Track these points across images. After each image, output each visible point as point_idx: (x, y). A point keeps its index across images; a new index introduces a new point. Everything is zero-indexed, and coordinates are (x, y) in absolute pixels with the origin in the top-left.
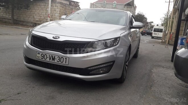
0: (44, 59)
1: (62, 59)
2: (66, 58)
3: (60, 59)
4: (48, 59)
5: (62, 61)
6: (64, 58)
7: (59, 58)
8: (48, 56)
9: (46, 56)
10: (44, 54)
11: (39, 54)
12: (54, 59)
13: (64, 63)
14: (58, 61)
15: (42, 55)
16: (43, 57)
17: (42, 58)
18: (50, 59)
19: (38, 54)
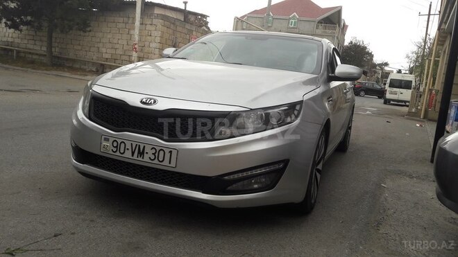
0: (118, 153)
1: (162, 153)
2: (171, 152)
3: (157, 155)
4: (128, 154)
5: (161, 159)
6: (167, 151)
7: (154, 151)
8: (128, 146)
9: (123, 145)
10: (119, 141)
11: (107, 140)
12: (141, 153)
13: (166, 162)
14: (153, 157)
15: (115, 144)
16: (117, 147)
17: (115, 150)
19: (105, 140)
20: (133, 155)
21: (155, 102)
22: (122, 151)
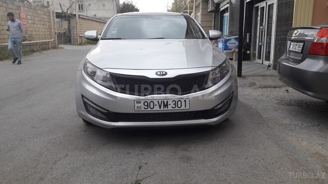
0: (149, 109)
1: (179, 103)
2: (185, 101)
3: (176, 104)
4: (157, 108)
5: (179, 106)
6: (183, 101)
7: (174, 102)
8: (156, 103)
9: (152, 103)
10: (149, 102)
11: (140, 102)
12: (166, 105)
13: (183, 107)
14: (174, 106)
15: (146, 104)
16: (147, 105)
17: (146, 107)
18: (160, 107)
19: (137, 102)
20: (160, 108)
21: (166, 74)
22: (152, 107)
